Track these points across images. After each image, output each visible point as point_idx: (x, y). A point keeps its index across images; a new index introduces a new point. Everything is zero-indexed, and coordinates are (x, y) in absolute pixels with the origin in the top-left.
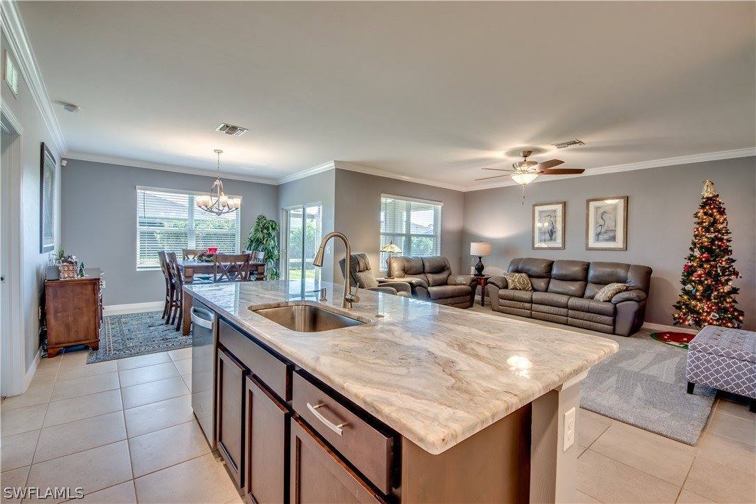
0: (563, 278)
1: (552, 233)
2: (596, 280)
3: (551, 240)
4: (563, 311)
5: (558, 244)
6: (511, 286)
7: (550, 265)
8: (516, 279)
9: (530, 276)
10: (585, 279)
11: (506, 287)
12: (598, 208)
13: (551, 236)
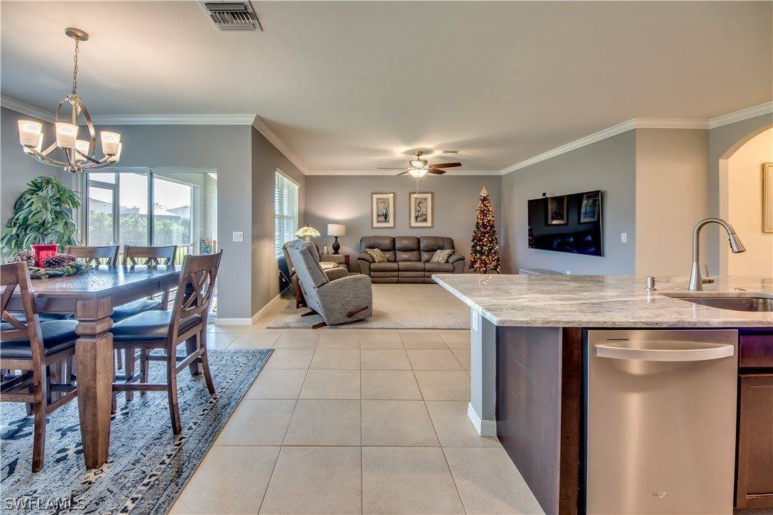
0: (405, 250)
1: (386, 216)
2: (426, 249)
3: (385, 222)
4: (422, 273)
5: (391, 224)
6: (377, 260)
7: (394, 240)
8: (376, 253)
9: (382, 250)
10: (419, 249)
11: (374, 262)
12: (416, 199)
13: (386, 219)
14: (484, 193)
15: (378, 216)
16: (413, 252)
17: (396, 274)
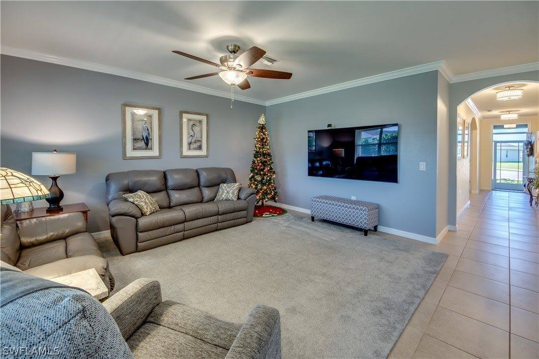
0: (181, 188)
1: (147, 141)
2: (207, 184)
3: (147, 148)
5: (155, 152)
7: (164, 175)
10: (199, 185)
12: (189, 120)
13: (147, 144)
14: (262, 120)
15: (135, 140)
16: (192, 190)
17: (180, 227)
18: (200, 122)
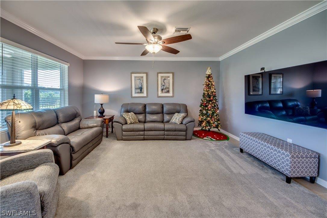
0: (152, 113)
1: (141, 89)
2: (167, 113)
3: (141, 93)
4: (162, 132)
5: (145, 94)
6: (129, 122)
7: (145, 106)
8: (130, 117)
9: (135, 113)
10: (162, 112)
11: (126, 123)
12: (162, 77)
13: (141, 90)
14: (209, 72)
15: (136, 89)
16: (158, 115)
17: (142, 133)
18: (169, 77)
